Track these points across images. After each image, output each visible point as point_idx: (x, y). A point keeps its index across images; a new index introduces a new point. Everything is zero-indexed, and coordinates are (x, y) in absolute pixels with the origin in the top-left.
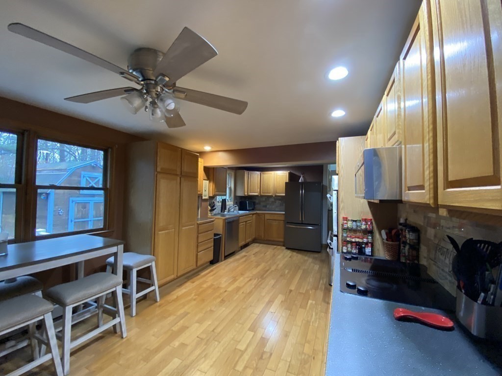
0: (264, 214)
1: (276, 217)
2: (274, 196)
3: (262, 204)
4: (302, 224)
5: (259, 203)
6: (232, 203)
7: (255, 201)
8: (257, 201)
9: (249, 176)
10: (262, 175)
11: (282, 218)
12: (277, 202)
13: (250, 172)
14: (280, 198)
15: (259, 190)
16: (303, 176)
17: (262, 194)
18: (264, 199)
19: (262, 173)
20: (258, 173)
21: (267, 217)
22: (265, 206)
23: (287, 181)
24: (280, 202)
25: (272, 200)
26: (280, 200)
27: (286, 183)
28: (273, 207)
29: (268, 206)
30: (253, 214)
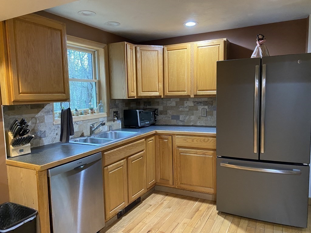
0: (172, 135)
1: (196, 143)
2: (192, 96)
3: (170, 112)
4: (259, 161)
5: (164, 112)
6: (105, 114)
7: (156, 107)
8: (160, 108)
9: (139, 55)
10: (166, 52)
11: (211, 143)
12: (200, 107)
13: (139, 48)
14: (206, 99)
15: (161, 86)
16: (261, 45)
17: (168, 93)
18: (174, 104)
19: (166, 48)
20: (159, 48)
21: (178, 141)
22: (177, 118)
23: (222, 59)
24: (206, 107)
25: (190, 104)
26: (205, 103)
27: (218, 63)
28: (193, 118)
29: (181, 118)
30: (147, 138)
